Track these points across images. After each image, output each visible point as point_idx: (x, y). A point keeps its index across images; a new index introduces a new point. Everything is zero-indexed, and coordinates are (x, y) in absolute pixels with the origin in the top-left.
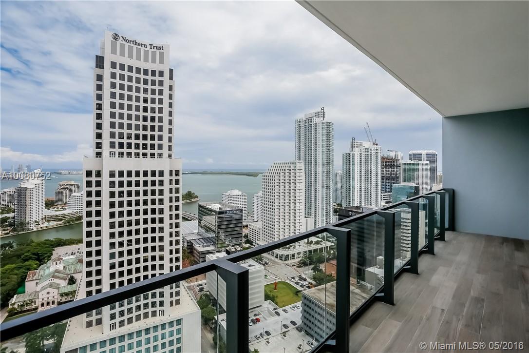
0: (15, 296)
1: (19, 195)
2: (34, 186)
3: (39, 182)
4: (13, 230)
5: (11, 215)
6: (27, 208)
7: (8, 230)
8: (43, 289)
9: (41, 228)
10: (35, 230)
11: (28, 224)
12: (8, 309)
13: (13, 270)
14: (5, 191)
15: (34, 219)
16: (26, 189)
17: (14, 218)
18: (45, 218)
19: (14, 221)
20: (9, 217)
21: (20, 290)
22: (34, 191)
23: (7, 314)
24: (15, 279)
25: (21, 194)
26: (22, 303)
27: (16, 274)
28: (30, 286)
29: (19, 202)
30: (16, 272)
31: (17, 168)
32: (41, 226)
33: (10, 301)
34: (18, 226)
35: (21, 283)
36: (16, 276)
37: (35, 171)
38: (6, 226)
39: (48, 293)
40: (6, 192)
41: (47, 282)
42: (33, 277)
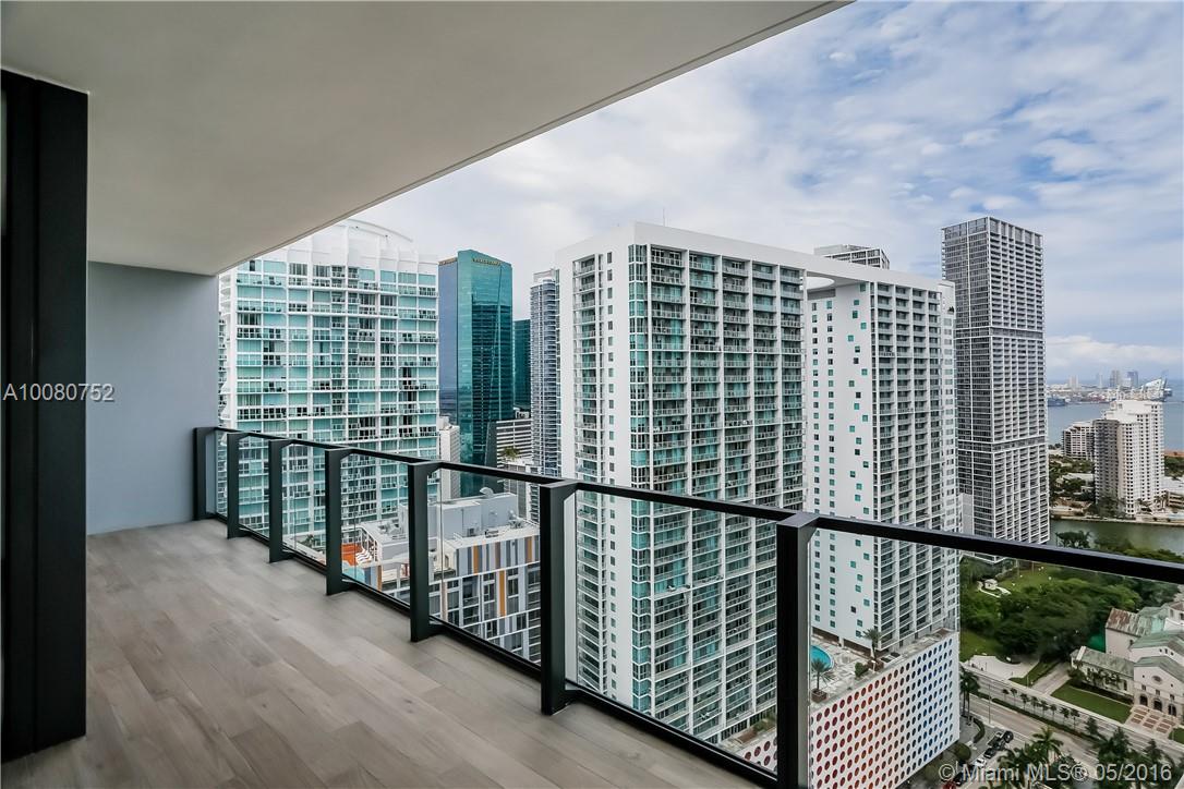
0: (1083, 648)
1: (1103, 437)
2: (1134, 419)
3: (1148, 410)
4: (1093, 510)
5: (1088, 477)
6: (1121, 468)
7: (1080, 507)
8: (1145, 662)
9: (1155, 519)
10: (1139, 520)
11: (1124, 503)
12: (1069, 668)
13: (1082, 590)
14: (1078, 425)
15: (1137, 495)
16: (1117, 423)
17: (1092, 484)
18: (1166, 497)
19: (1094, 491)
20: (1084, 482)
21: (1094, 639)
22: (1136, 430)
23: (1067, 678)
24: (1081, 614)
25: (1106, 434)
26: (1095, 671)
27: (1085, 603)
28: (1115, 641)
29: (1103, 450)
30: (1087, 598)
31: (1108, 377)
32: (1155, 514)
33: (1073, 654)
34: (1102, 503)
35: (1094, 633)
36: (1084, 607)
37: (1148, 385)
38: (1080, 498)
39: (1157, 679)
40: (1079, 428)
41: (1154, 652)
42: (1122, 624)
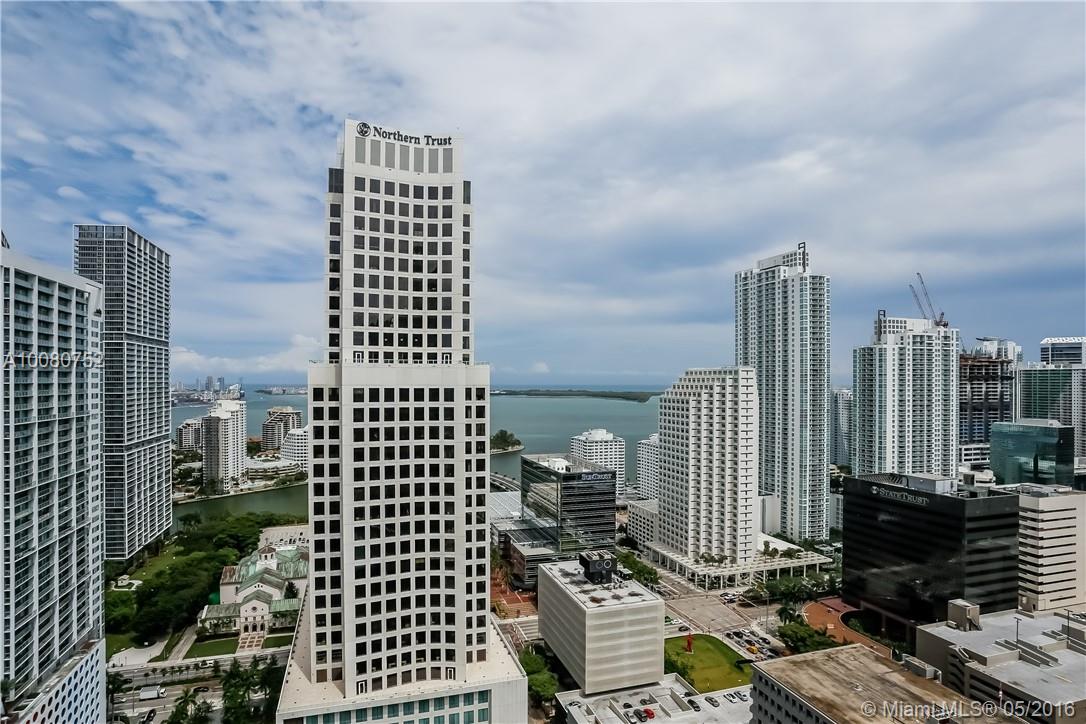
0: (206, 607)
1: (208, 431)
2: (229, 415)
3: (238, 408)
4: (201, 492)
5: (197, 465)
6: (221, 454)
7: (192, 491)
8: (247, 600)
9: (242, 490)
10: (232, 493)
11: (222, 482)
12: (196, 629)
13: (201, 561)
14: (189, 423)
15: (230, 475)
16: (218, 419)
17: (200, 470)
18: (247, 472)
19: (202, 476)
20: (194, 469)
21: (211, 596)
22: (230, 423)
23: (195, 637)
24: (204, 577)
25: (212, 427)
26: (216, 622)
27: (206, 570)
28: (227, 594)
29: (208, 442)
30: (206, 565)
31: (204, 382)
32: (241, 487)
33: (199, 615)
34: (208, 484)
35: (214, 587)
36: (205, 573)
37: (231, 388)
38: (192, 484)
39: (254, 609)
40: (189, 425)
41: (251, 590)
42: (231, 577)
